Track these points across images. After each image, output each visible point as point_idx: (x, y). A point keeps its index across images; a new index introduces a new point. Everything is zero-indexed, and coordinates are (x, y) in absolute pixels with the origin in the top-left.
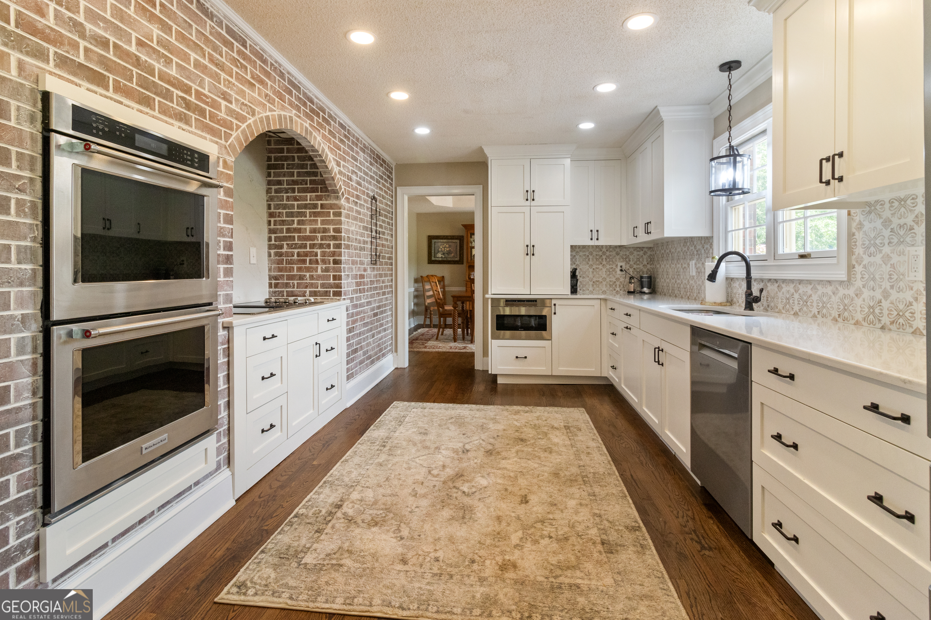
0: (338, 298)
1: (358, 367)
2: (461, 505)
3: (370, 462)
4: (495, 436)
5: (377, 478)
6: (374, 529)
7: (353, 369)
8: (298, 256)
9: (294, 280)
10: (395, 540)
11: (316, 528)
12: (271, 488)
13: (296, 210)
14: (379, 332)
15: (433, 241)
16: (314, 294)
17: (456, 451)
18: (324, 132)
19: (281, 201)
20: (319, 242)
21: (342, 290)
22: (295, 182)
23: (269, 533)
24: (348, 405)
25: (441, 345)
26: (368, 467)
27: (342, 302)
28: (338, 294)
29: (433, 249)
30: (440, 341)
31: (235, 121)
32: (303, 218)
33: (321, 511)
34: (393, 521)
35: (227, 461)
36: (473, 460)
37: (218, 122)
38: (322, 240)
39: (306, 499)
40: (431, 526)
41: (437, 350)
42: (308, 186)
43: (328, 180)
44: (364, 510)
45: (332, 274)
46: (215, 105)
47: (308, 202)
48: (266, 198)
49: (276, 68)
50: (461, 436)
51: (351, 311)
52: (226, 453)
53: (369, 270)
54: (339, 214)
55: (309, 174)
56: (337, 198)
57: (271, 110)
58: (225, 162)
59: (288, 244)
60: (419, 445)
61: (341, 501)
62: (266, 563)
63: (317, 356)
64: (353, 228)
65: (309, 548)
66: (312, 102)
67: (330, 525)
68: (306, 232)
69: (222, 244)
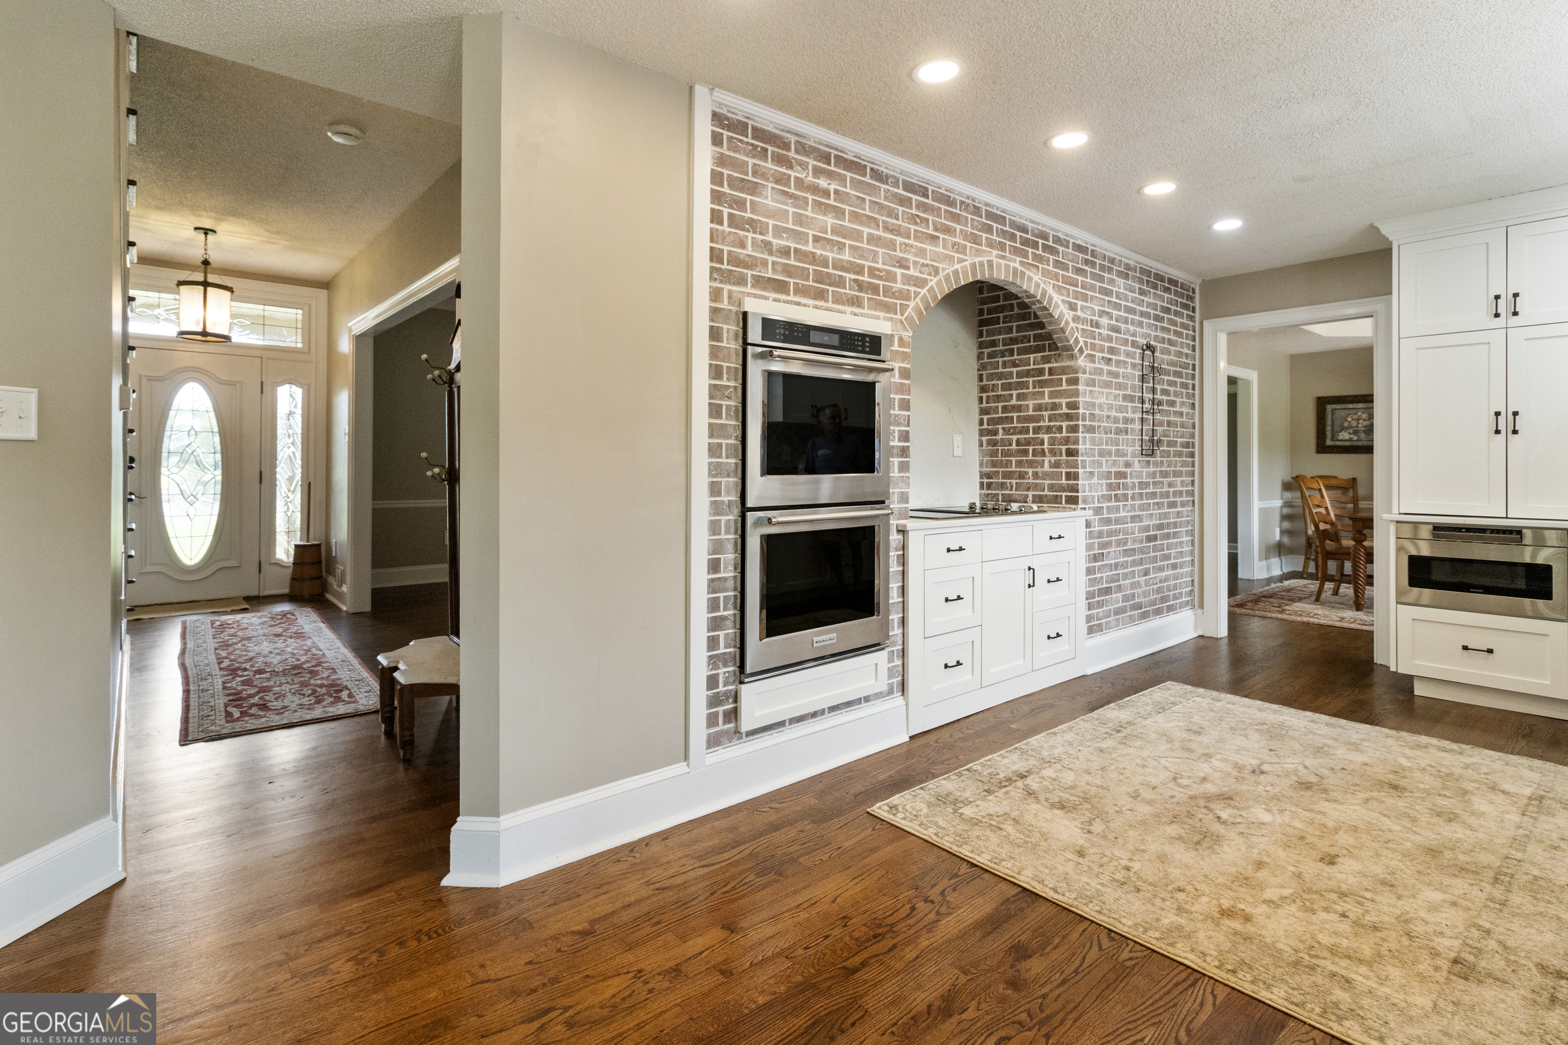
0: (1073, 506)
1: (1112, 618)
2: (1204, 829)
3: (1087, 743)
4: (1337, 768)
5: (1089, 764)
6: (1056, 812)
7: (1101, 619)
8: (1018, 445)
9: (1012, 478)
10: (1079, 831)
11: (986, 787)
12: (951, 736)
13: (1015, 380)
14: (1161, 569)
15: (1329, 408)
16: (1038, 499)
17: (1240, 768)
18: (1046, 267)
19: (995, 369)
20: (1047, 424)
21: (1079, 494)
22: (1014, 341)
23: (934, 776)
24: (1089, 671)
25: (1320, 612)
26: (1081, 748)
27: (1079, 512)
28: (1073, 501)
29: (1329, 422)
30: (1323, 604)
31: (913, 289)
32: (1024, 391)
33: (998, 774)
34: (1087, 813)
35: (901, 688)
36: (1265, 786)
37: (893, 296)
38: (1050, 420)
39: (986, 758)
40: (1141, 835)
41: (1305, 619)
42: (1032, 343)
43: (1056, 333)
44: (1054, 790)
45: (1064, 471)
46: (891, 277)
47: (1032, 367)
48: (976, 367)
49: (968, 205)
50: (1266, 751)
51: (1097, 529)
52: (900, 678)
53: (1136, 464)
54: (1075, 381)
55: (1032, 326)
56: (1072, 357)
57: (961, 261)
58: (901, 339)
59: (1004, 429)
60: (1177, 744)
61: (1028, 772)
62: (922, 798)
63: (1030, 586)
64: (1102, 400)
65: (971, 802)
66: (1024, 230)
67: (1004, 790)
68: (1028, 411)
69: (896, 435)
